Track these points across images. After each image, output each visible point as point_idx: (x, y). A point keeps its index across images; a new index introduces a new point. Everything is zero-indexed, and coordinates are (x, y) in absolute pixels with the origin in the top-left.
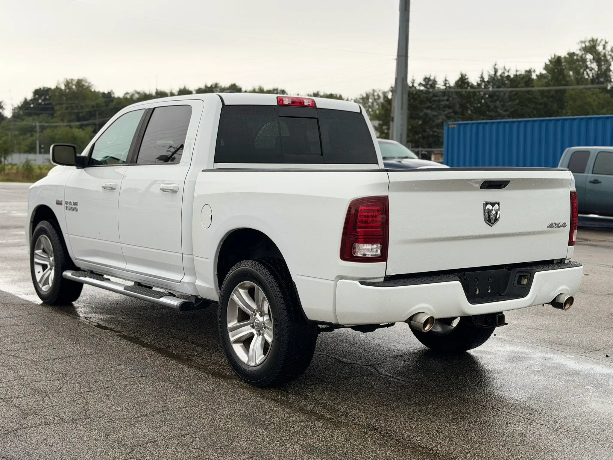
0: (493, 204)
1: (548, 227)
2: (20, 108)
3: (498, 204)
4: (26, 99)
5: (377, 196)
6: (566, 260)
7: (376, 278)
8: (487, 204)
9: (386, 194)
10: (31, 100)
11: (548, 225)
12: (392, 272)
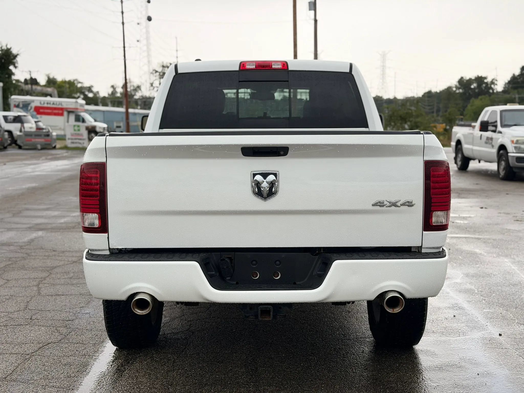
0: (265, 175)
1: (373, 205)
2: (509, 82)
3: (275, 175)
4: (514, 75)
5: (94, 163)
6: (423, 249)
7: (99, 250)
8: (254, 175)
9: (103, 160)
10: (519, 75)
11: (373, 202)
12: (117, 244)
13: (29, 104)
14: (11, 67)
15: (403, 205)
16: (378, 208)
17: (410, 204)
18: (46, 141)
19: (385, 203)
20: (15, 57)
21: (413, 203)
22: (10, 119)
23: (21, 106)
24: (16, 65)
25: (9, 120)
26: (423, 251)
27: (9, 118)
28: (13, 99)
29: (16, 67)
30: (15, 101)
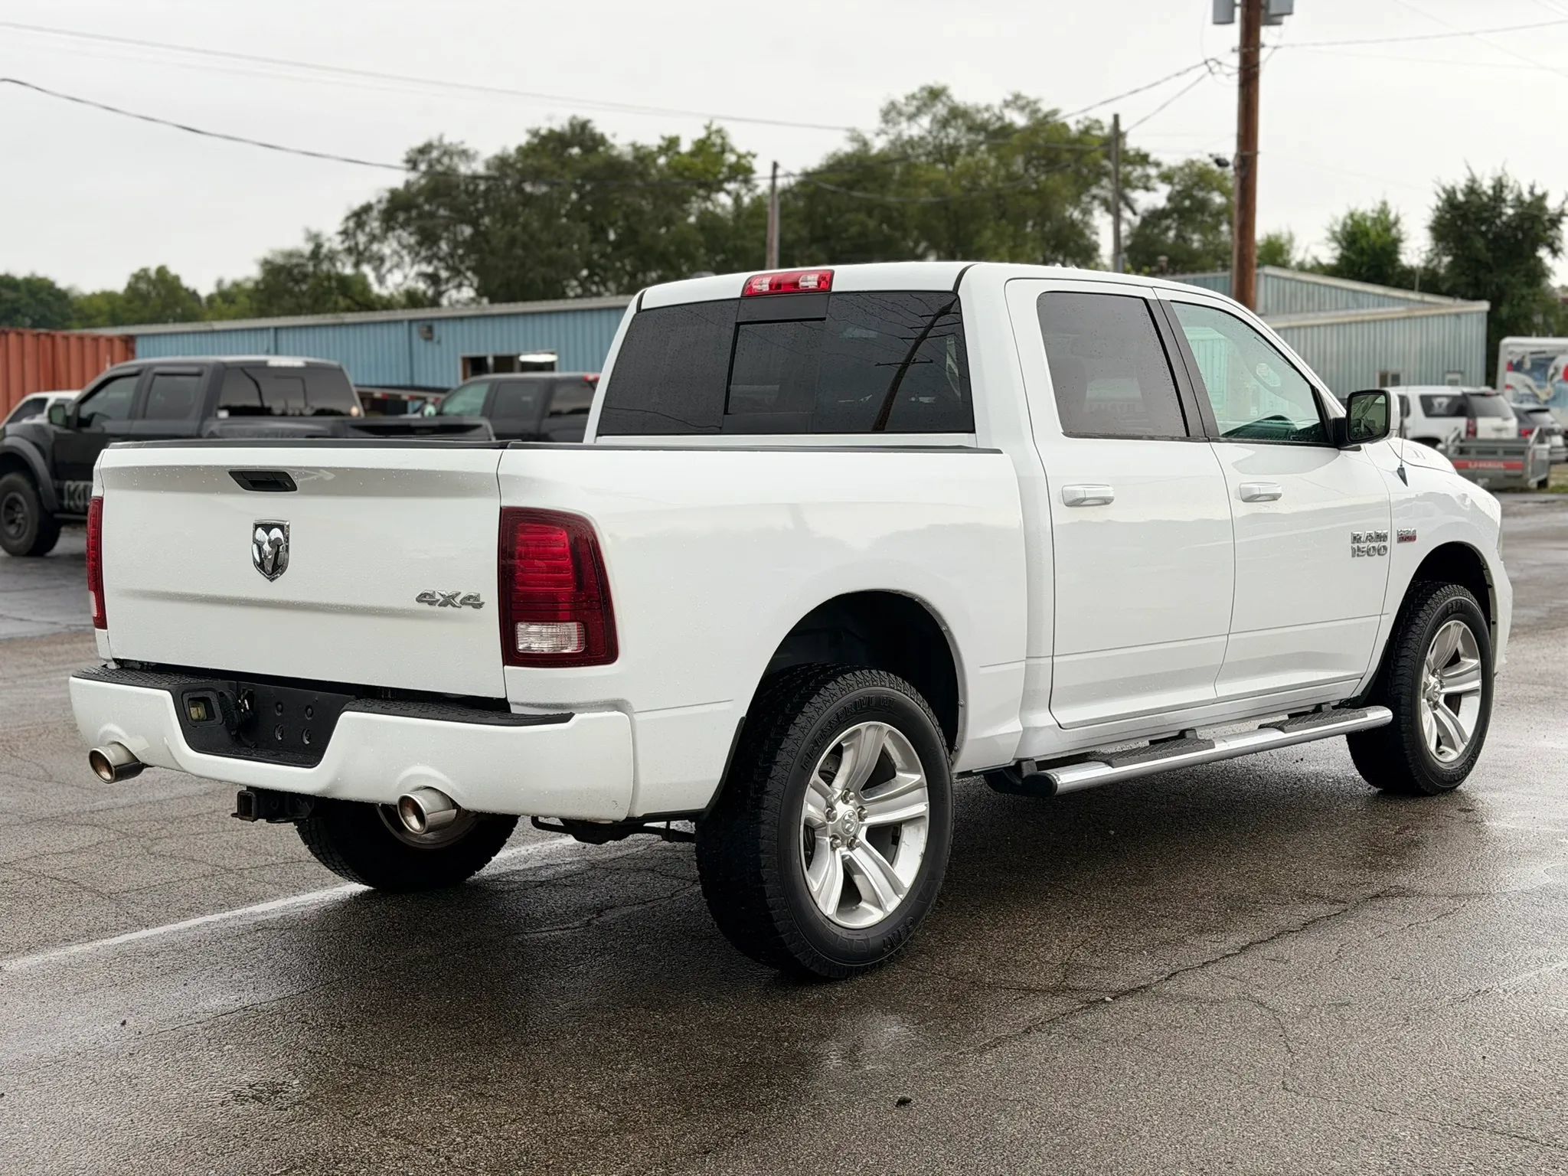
1: (418, 600)
8: (256, 528)
13: (1552, 359)
14: (1543, 253)
15: (464, 602)
16: (425, 607)
17: (474, 602)
18: (1509, 467)
19: (438, 597)
20: (1555, 221)
21: (482, 600)
22: (1440, 405)
23: (1528, 365)
24: (1557, 244)
25: (1436, 410)
26: (514, 709)
27: (1436, 402)
28: (1507, 345)
29: (1555, 252)
30: (1511, 353)
